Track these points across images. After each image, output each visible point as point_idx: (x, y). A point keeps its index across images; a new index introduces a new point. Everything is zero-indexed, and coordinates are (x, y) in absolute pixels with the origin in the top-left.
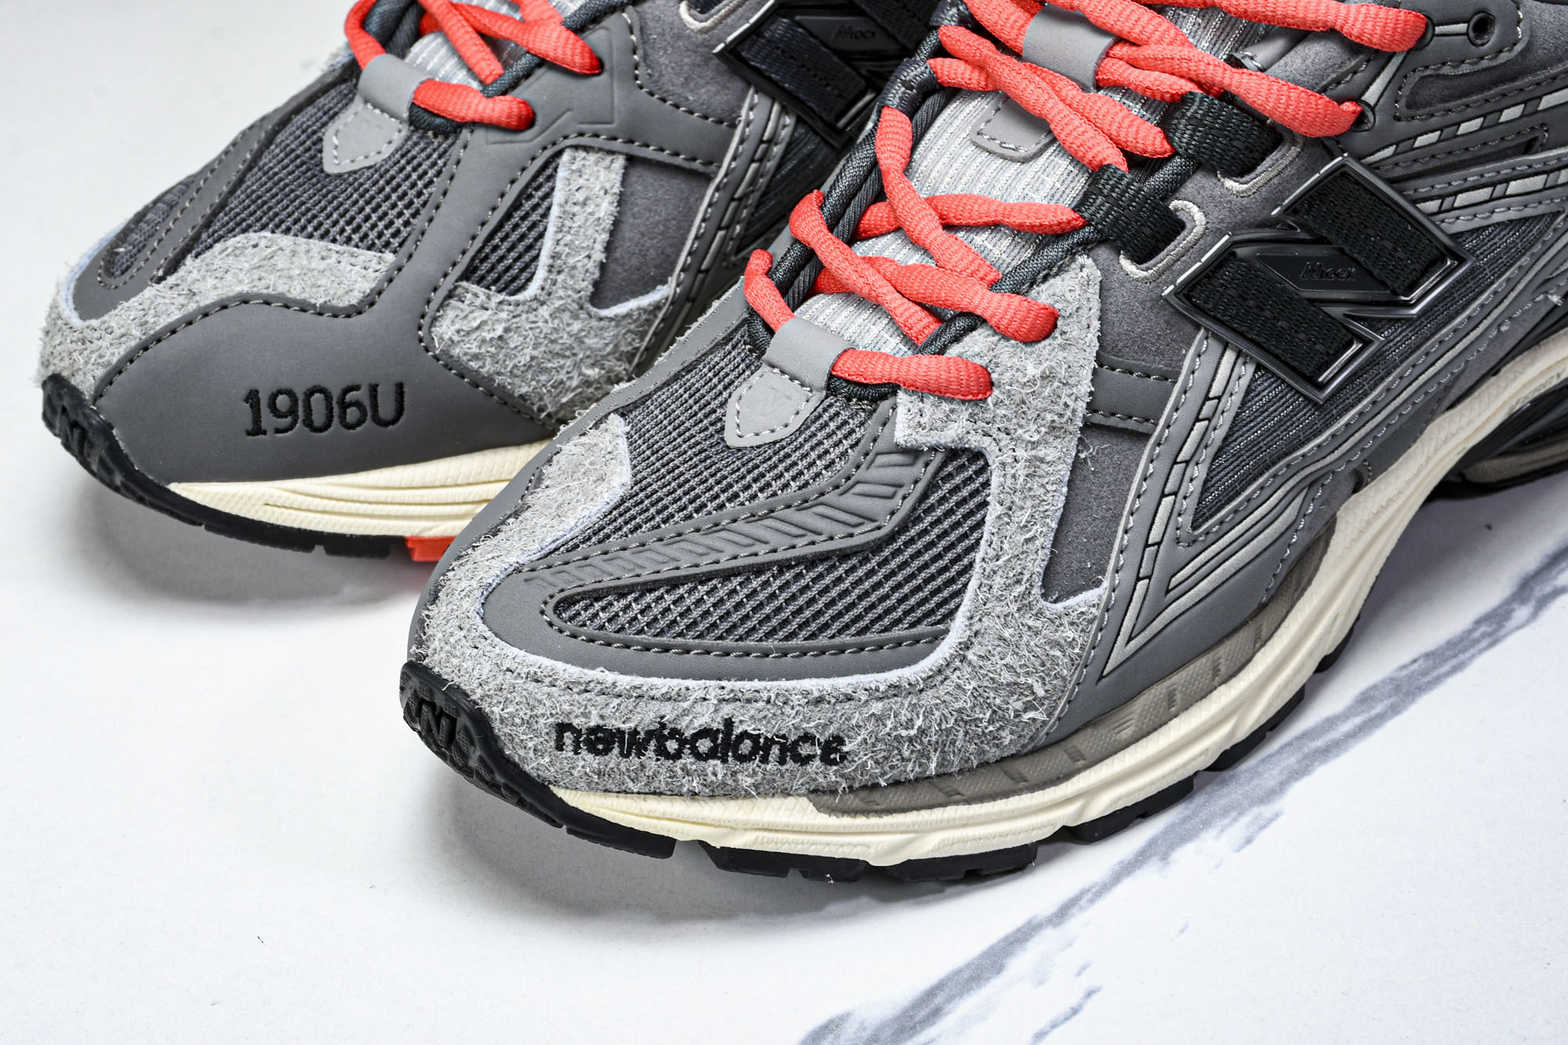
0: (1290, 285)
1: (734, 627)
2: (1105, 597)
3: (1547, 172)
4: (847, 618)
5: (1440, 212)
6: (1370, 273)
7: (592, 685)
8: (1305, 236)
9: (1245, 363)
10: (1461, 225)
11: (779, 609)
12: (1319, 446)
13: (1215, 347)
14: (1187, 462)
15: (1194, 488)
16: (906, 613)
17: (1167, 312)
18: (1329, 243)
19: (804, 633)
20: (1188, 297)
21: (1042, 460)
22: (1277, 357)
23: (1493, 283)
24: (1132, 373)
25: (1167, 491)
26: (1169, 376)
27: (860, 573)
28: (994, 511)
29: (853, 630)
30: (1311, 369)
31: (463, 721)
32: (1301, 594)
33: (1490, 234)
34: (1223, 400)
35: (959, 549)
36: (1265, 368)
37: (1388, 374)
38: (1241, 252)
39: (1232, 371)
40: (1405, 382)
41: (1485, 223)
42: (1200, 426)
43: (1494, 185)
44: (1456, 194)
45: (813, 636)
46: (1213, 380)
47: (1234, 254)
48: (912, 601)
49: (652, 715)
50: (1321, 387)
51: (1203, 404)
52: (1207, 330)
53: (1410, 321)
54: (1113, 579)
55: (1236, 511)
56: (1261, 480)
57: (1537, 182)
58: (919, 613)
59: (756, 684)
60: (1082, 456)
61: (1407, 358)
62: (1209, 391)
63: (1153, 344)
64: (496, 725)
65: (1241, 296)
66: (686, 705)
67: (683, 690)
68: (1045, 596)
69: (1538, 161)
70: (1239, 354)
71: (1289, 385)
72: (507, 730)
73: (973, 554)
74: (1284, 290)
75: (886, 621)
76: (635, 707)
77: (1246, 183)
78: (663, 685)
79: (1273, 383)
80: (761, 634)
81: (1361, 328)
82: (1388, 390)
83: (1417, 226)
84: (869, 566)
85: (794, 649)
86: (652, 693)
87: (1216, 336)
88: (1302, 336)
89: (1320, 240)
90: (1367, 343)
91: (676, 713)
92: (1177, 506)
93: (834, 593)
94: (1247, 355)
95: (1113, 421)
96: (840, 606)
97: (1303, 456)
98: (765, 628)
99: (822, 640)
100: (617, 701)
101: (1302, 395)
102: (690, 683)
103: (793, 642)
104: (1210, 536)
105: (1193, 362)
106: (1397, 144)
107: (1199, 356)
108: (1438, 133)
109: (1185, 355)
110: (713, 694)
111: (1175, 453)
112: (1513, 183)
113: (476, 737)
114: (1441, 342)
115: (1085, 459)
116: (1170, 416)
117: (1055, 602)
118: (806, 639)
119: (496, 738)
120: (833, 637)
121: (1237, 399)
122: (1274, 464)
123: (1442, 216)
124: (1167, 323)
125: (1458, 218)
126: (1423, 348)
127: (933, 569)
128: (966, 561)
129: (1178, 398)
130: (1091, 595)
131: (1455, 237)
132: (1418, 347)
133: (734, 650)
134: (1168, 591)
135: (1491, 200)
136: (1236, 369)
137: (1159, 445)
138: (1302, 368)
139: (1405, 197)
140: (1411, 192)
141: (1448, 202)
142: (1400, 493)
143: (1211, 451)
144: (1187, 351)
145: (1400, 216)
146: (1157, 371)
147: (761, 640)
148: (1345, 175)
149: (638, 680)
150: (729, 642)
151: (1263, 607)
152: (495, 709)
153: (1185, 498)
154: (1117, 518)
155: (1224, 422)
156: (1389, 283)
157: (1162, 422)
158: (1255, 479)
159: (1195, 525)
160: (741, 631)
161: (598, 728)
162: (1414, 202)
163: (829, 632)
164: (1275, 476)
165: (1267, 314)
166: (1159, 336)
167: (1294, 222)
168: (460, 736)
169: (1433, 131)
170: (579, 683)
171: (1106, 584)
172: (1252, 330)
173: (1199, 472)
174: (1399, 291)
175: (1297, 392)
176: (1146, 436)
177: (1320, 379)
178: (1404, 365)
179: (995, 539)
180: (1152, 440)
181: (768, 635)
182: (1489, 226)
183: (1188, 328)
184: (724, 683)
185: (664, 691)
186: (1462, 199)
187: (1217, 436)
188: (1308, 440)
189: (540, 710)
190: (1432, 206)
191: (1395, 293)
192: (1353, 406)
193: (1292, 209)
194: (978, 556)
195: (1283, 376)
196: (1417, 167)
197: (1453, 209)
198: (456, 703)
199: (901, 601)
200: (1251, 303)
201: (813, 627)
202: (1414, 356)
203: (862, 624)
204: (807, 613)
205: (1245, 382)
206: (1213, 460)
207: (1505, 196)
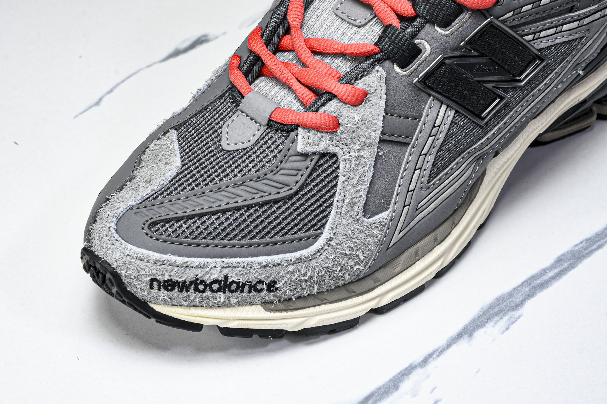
0: (469, 75)
1: (228, 234)
2: (390, 215)
3: (579, 20)
4: (278, 229)
5: (533, 40)
6: (504, 68)
7: (165, 262)
8: (475, 53)
9: (450, 110)
10: (543, 45)
11: (248, 226)
12: (482, 144)
13: (437, 103)
14: (426, 155)
15: (429, 165)
16: (304, 226)
17: (416, 89)
18: (486, 56)
19: (259, 236)
20: (425, 83)
21: (362, 157)
22: (464, 107)
23: (555, 69)
24: (401, 117)
25: (417, 168)
26: (417, 118)
27: (283, 209)
28: (341, 179)
29: (280, 234)
30: (479, 112)
31: (108, 276)
32: (471, 203)
33: (555, 48)
34: (441, 127)
35: (326, 197)
36: (459, 112)
37: (511, 111)
38: (447, 62)
39: (445, 114)
40: (518, 113)
41: (553, 43)
42: (431, 139)
43: (556, 27)
44: (540, 31)
45: (263, 237)
46: (436, 118)
47: (444, 63)
48: (306, 220)
49: (192, 274)
50: (483, 119)
51: (432, 129)
52: (434, 97)
53: (520, 88)
54: (394, 207)
55: (446, 174)
56: (457, 160)
57: (575, 24)
58: (309, 225)
59: (238, 260)
60: (380, 154)
61: (519, 103)
62: (435, 124)
63: (410, 104)
64: (124, 278)
65: (448, 81)
66: (207, 270)
67: (206, 264)
68: (364, 216)
69: (575, 16)
70: (448, 106)
71: (469, 119)
72: (128, 280)
73: (333, 199)
74: (467, 78)
75: (295, 230)
76: (185, 271)
77: (447, 31)
78: (197, 261)
79: (462, 118)
80: (240, 237)
81: (500, 92)
82: (511, 117)
83: (524, 47)
84: (287, 206)
85: (255, 244)
86: (192, 265)
87: (437, 99)
88: (475, 97)
89: (482, 55)
90: (502, 98)
91: (203, 273)
92: (421, 174)
93: (272, 218)
94: (451, 107)
95: (393, 138)
96: (275, 224)
97: (475, 148)
98: (242, 234)
99: (267, 239)
100: (177, 269)
101: (475, 123)
102: (209, 260)
103: (255, 240)
104: (435, 185)
105: (428, 111)
106: (514, 11)
107: (430, 108)
108: (532, 5)
109: (424, 108)
110: (219, 265)
111: (421, 151)
112: (565, 26)
113: (114, 283)
114: (533, 95)
115: (381, 156)
116: (418, 135)
117: (369, 218)
118: (260, 239)
119: (124, 284)
120: (272, 237)
121: (447, 127)
122: (463, 152)
123: (534, 41)
124: (416, 94)
125: (541, 42)
126: (526, 99)
127: (315, 206)
128: (329, 202)
129: (421, 127)
130: (384, 215)
131: (540, 50)
132: (524, 99)
133: (228, 245)
134: (417, 210)
135: (555, 33)
136: (446, 113)
137: (413, 148)
138: (475, 111)
139: (518, 34)
140: (521, 32)
141: (537, 35)
142: (512, 156)
143: (436, 149)
144: (425, 106)
145: (516, 43)
146: (412, 116)
147: (240, 240)
148: (492, 26)
149: (186, 259)
150: (226, 241)
151: (456, 211)
152: (122, 272)
153: (425, 170)
154: (395, 180)
155: (442, 136)
156: (511, 72)
157: (414, 138)
158: (455, 160)
159: (429, 182)
160: (231, 236)
161: (169, 280)
162: (522, 36)
163: (270, 235)
164: (463, 158)
165: (460, 88)
166: (412, 100)
167: (471, 47)
168: (107, 282)
169: (529, 4)
170: (160, 261)
171: (390, 209)
172: (453, 96)
173: (431, 158)
174: (516, 75)
175: (473, 121)
176: (408, 144)
177: (482, 115)
178: (517, 107)
179: (342, 192)
180: (410, 146)
181: (243, 237)
182: (555, 45)
183: (425, 96)
184: (224, 259)
185: (197, 264)
186: (543, 34)
187: (439, 143)
188: (477, 142)
189: (143, 272)
190: (530, 37)
191: (514, 76)
192: (496, 126)
193: (469, 42)
194: (335, 200)
195: (467, 115)
196: (523, 20)
197: (539, 38)
198: (105, 268)
199: (301, 221)
200: (453, 84)
201: (263, 233)
202: (522, 102)
203: (284, 231)
204: (260, 227)
205: (450, 119)
206: (437, 153)
207: (561, 32)
